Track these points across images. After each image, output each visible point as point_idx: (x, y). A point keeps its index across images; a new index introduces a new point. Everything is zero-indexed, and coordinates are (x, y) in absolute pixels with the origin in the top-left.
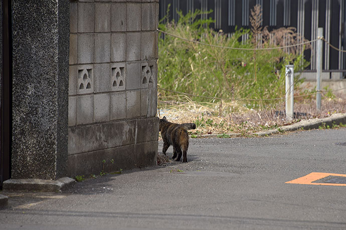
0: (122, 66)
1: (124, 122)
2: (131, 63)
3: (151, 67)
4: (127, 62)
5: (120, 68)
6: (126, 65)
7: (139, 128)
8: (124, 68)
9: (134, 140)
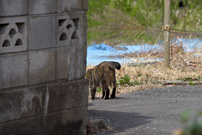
0: (19, 22)
1: (25, 90)
2: (37, 17)
3: (75, 20)
4: (29, 16)
5: (17, 24)
6: (28, 20)
7: (52, 95)
8: (24, 23)
9: (43, 110)
